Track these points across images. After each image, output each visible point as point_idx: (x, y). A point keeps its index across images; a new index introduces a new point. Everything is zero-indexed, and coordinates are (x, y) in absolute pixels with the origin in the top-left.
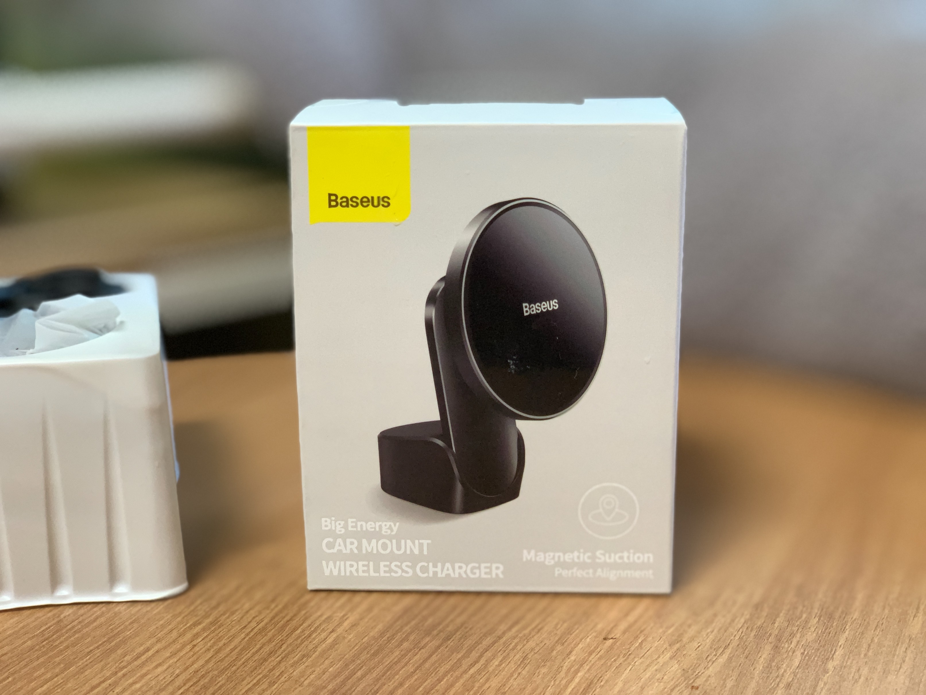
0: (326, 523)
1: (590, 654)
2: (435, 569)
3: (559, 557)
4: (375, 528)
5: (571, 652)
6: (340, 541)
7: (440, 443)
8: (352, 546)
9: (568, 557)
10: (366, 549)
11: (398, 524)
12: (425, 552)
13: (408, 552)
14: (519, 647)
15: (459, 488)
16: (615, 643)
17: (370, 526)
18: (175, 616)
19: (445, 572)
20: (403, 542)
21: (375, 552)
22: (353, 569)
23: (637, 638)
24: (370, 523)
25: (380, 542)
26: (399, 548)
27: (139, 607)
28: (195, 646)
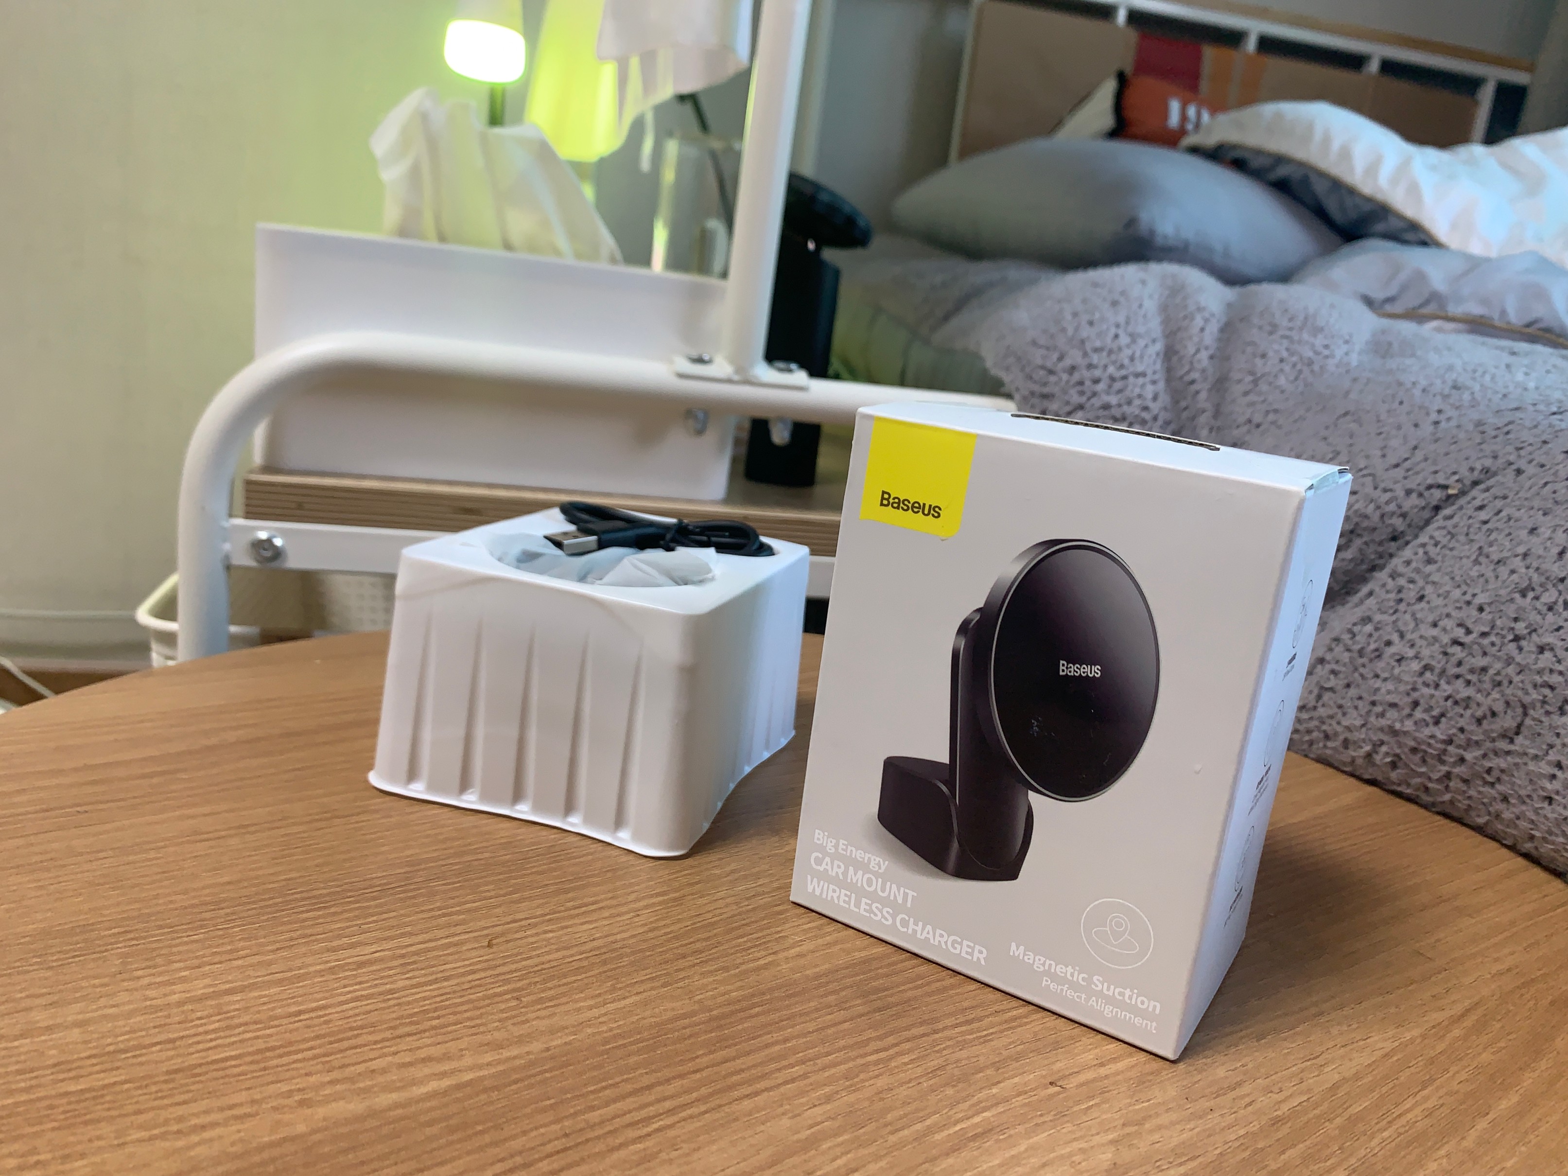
0: (819, 836)
1: (1019, 1095)
2: (916, 928)
3: (1050, 965)
4: (864, 858)
5: (999, 1082)
6: (828, 859)
7: (944, 788)
8: (838, 870)
9: (1060, 969)
10: (852, 879)
11: (887, 863)
12: (909, 905)
13: (892, 898)
14: (945, 1052)
15: (955, 845)
16: (1059, 1093)
17: (859, 854)
18: (650, 879)
19: (925, 934)
20: (889, 883)
21: (859, 885)
22: (835, 895)
23: (1092, 1097)
24: (859, 851)
25: (867, 876)
26: (883, 891)
27: (631, 857)
28: (638, 915)
